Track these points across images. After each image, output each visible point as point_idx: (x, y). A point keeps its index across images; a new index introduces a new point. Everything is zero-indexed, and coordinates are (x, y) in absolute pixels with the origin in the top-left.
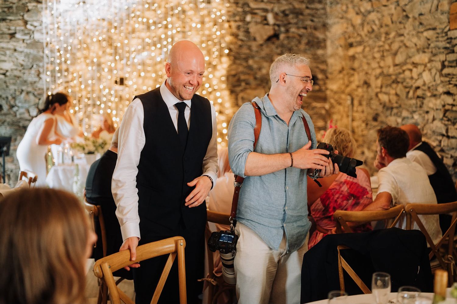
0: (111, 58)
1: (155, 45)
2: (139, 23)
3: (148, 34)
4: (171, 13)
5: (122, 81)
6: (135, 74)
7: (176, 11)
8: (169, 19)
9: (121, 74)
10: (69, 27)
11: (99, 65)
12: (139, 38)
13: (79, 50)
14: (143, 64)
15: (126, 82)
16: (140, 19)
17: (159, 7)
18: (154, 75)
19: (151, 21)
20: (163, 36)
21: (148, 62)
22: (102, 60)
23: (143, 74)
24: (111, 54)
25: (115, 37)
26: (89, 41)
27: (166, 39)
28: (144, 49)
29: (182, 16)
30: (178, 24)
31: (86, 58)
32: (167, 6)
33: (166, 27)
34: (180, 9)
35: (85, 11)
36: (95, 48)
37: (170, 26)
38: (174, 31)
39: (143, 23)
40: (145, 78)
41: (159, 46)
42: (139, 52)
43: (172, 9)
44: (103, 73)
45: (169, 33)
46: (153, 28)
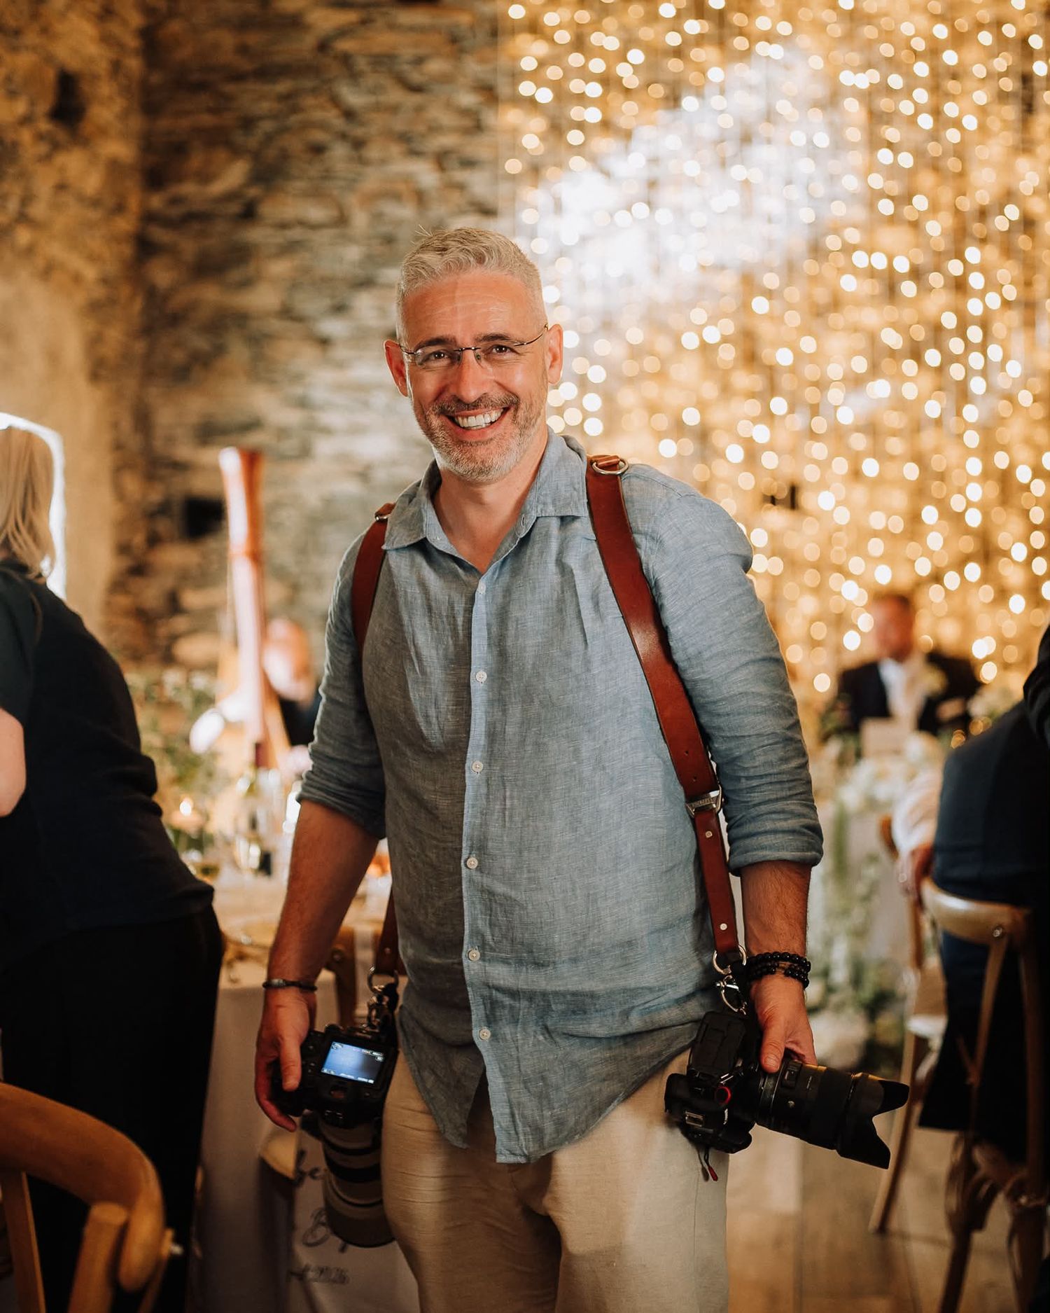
0: (753, 407)
1: (916, 353)
2: (854, 271)
3: (890, 312)
4: (976, 228)
5: (791, 499)
6: (841, 466)
7: (1000, 223)
8: (973, 254)
9: (789, 470)
10: (593, 300)
11: (703, 435)
12: (856, 329)
13: (630, 381)
14: (872, 429)
15: (805, 499)
16: (860, 259)
17: (934, 208)
18: (911, 472)
19: (902, 265)
20: (949, 321)
21: (894, 420)
22: (718, 416)
23: (870, 467)
24: (752, 395)
25: (766, 330)
26: (663, 345)
27: (961, 331)
28: (875, 370)
29: (1023, 241)
30: (1007, 273)
31: (653, 409)
32: (966, 204)
33: (959, 286)
34: (1013, 212)
35: (653, 237)
36: (686, 371)
37: (976, 281)
38: (993, 301)
39: (871, 273)
40: (878, 482)
41: (933, 357)
42: (855, 382)
43: (983, 214)
44: (720, 469)
45: (975, 307)
46: (908, 289)
